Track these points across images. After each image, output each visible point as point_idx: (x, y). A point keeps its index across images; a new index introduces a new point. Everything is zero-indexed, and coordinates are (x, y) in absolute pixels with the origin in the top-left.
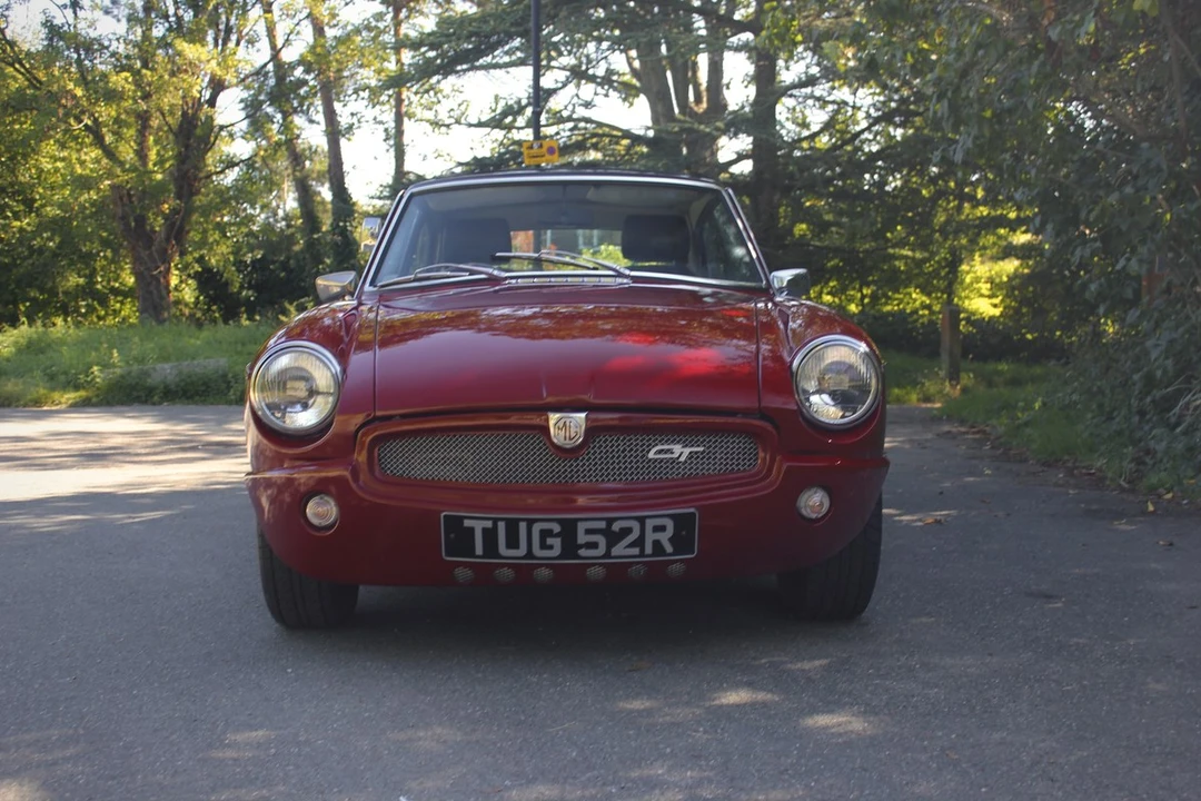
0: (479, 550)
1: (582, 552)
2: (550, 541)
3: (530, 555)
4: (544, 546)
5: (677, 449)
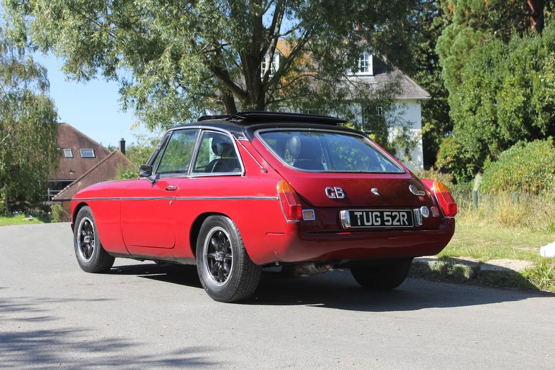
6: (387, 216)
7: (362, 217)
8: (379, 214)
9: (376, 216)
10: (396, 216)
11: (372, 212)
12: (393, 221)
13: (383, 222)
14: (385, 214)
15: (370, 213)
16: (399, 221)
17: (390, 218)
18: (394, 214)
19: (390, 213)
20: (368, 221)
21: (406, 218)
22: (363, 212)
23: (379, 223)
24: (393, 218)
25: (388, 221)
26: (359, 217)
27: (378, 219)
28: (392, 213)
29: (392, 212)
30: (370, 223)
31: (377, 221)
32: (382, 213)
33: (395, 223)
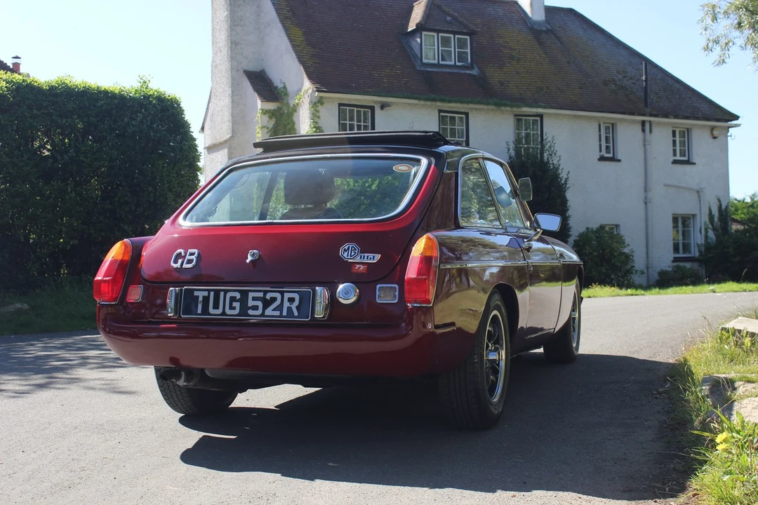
6: (254, 299)
7: (206, 299)
8: (238, 296)
9: (233, 299)
10: (274, 299)
11: (226, 292)
12: (265, 307)
13: (244, 308)
14: (251, 295)
15: (222, 294)
16: (280, 308)
17: (260, 304)
18: (269, 296)
19: (261, 295)
20: (216, 306)
21: (297, 303)
22: (209, 291)
23: (237, 311)
24: (267, 303)
25: (255, 308)
26: (201, 299)
27: (235, 304)
28: (265, 294)
29: (265, 292)
30: (219, 311)
31: (232, 308)
32: (244, 294)
33: (269, 312)
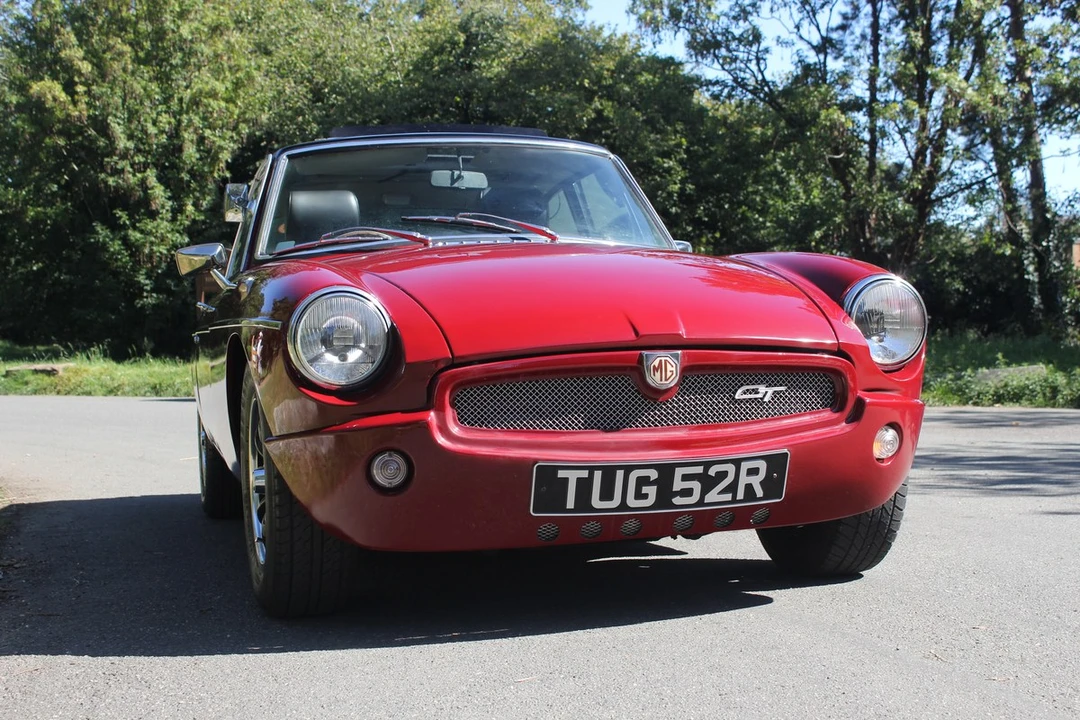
0: (570, 504)
1: (677, 501)
2: (645, 490)
3: (623, 506)
4: (639, 495)
5: (762, 389)
